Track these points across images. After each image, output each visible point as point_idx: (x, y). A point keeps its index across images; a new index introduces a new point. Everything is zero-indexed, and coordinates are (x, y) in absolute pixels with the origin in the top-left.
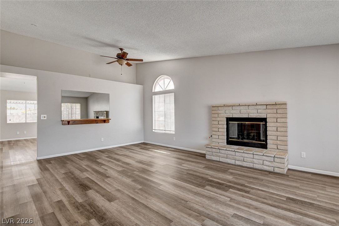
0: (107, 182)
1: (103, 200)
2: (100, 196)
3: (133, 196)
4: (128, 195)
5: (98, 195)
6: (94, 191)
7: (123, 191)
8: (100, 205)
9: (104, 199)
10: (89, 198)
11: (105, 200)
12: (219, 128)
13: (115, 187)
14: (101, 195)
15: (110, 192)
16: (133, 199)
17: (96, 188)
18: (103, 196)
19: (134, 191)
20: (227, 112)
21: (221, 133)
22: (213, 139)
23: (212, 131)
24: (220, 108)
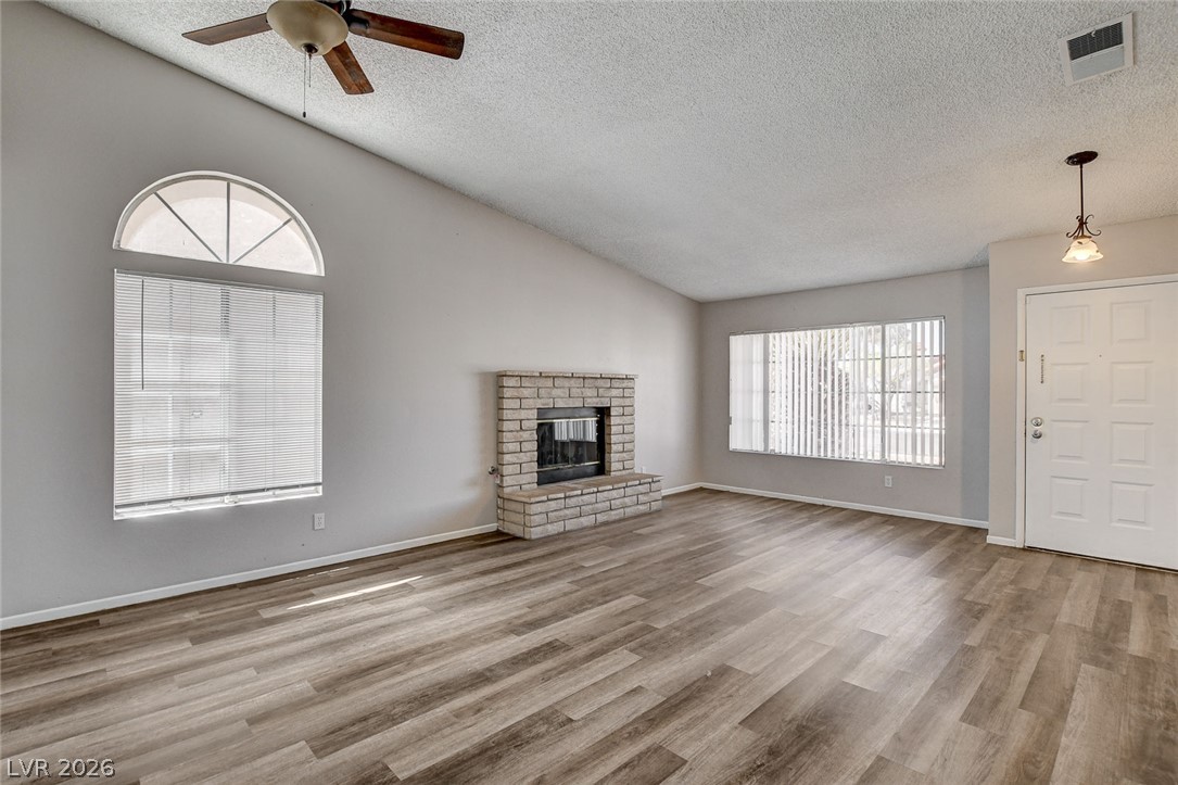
5: (868, 661)
6: (853, 675)
12: (521, 443)
20: (542, 391)
21: (528, 454)
22: (505, 478)
23: (503, 454)
24: (526, 382)
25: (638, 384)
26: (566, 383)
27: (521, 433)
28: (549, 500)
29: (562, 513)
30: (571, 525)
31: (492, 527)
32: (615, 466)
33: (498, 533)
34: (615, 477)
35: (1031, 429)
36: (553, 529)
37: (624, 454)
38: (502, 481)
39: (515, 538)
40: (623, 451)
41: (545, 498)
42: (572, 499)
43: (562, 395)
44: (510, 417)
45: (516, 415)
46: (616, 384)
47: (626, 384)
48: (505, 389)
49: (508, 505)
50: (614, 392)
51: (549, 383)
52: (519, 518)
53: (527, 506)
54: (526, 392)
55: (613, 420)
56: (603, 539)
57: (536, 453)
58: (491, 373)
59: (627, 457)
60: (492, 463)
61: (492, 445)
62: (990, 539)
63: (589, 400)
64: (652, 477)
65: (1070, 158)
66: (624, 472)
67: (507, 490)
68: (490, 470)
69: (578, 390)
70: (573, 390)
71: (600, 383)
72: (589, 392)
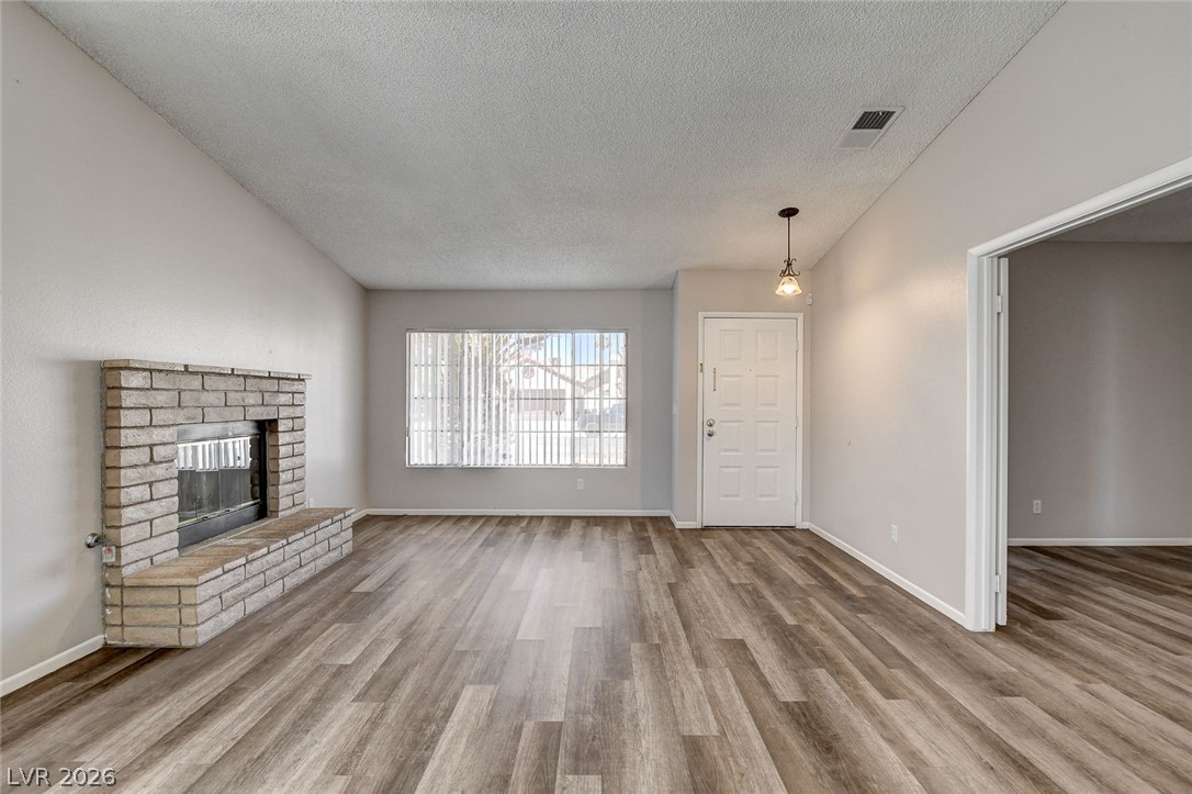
0: (715, 714)
1: (757, 652)
2: (761, 667)
3: (682, 633)
4: (688, 638)
5: (766, 671)
6: (777, 691)
7: (690, 656)
8: (770, 645)
9: (755, 655)
10: (796, 672)
11: (753, 651)
12: (152, 485)
13: (704, 677)
14: (758, 669)
15: (729, 665)
16: (686, 627)
17: (767, 704)
18: (753, 664)
19: (665, 641)
20: (186, 396)
21: (164, 502)
22: (122, 550)
23: (119, 507)
24: (159, 380)
25: (310, 387)
26: (221, 384)
27: (152, 468)
28: (224, 573)
29: (242, 589)
30: (253, 603)
31: (94, 643)
32: (284, 502)
33: (109, 654)
34: (287, 518)
35: (707, 429)
36: (229, 618)
37: (294, 485)
38: (118, 557)
39: (161, 653)
40: (293, 481)
41: (219, 571)
42: (254, 563)
43: (216, 402)
44: (131, 442)
45: (143, 438)
46: (285, 386)
47: (297, 386)
48: (124, 393)
49: (129, 597)
50: (284, 399)
51: (196, 383)
52: (171, 615)
53: (184, 592)
54: (160, 398)
55: (283, 438)
56: (322, 613)
57: (176, 499)
58: (92, 363)
59: (298, 489)
60: (92, 526)
61: (92, 494)
62: (679, 525)
63: (252, 410)
64: (344, 510)
65: (783, 211)
66: (294, 510)
67: (126, 571)
68: (91, 540)
69: (238, 395)
70: (230, 395)
71: (266, 385)
72: (252, 399)
